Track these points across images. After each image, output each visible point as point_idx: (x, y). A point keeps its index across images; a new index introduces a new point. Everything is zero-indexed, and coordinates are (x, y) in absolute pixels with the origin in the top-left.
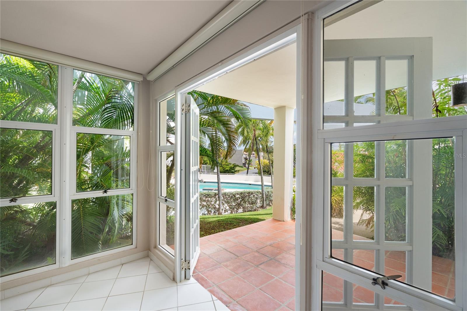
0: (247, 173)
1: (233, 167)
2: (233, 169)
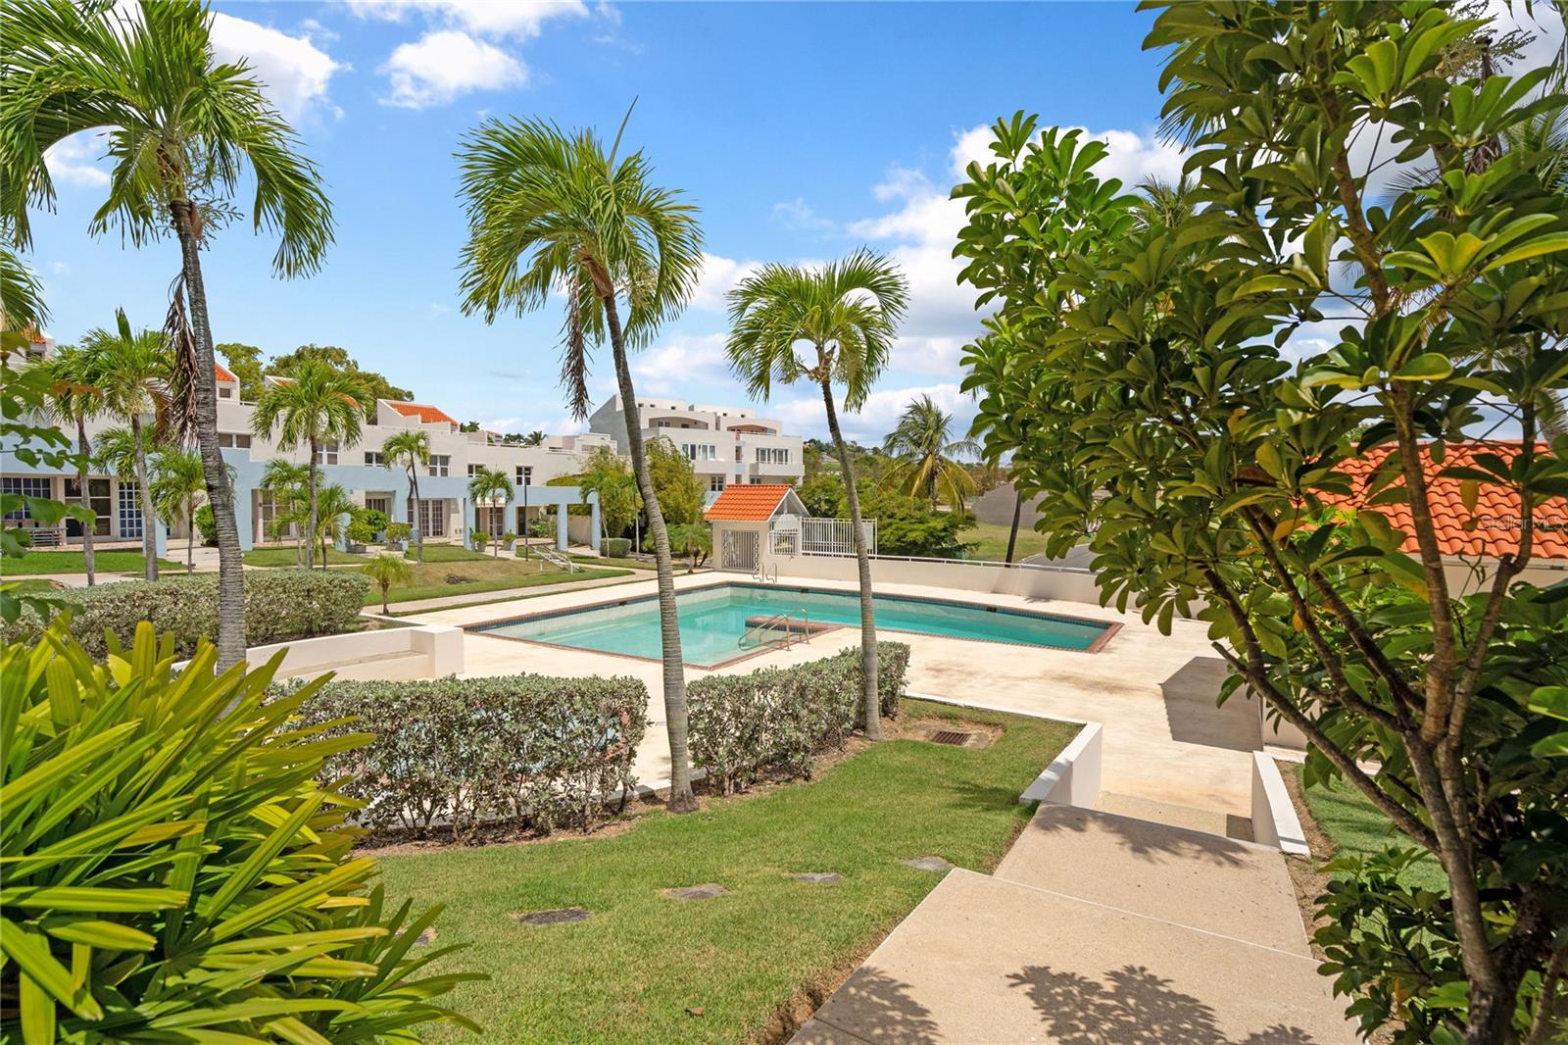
0: (1009, 559)
2: (944, 539)
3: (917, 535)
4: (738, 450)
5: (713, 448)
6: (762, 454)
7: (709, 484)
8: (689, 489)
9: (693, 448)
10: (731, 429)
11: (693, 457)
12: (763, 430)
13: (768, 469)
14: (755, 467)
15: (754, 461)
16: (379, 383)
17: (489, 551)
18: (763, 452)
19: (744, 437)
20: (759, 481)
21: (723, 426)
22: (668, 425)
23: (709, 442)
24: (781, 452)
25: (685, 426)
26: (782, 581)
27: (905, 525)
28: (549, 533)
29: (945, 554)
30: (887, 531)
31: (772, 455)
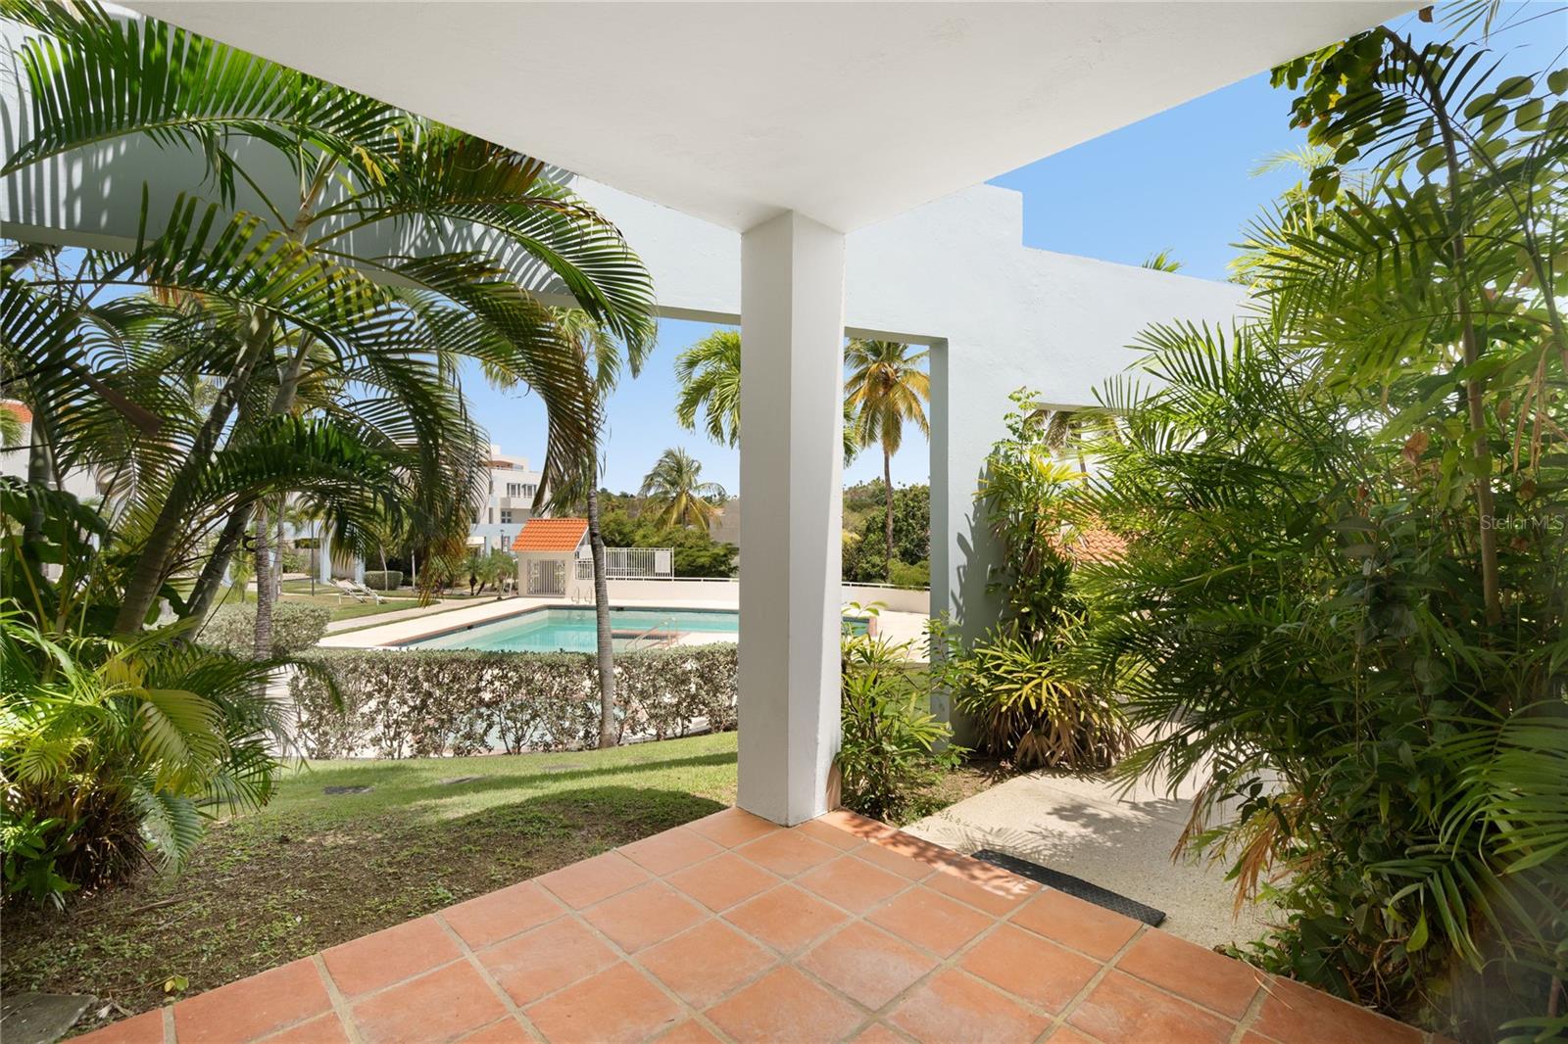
1: (722, 554)
3: (704, 560)
4: (490, 484)
6: (512, 489)
12: (510, 466)
13: (520, 502)
14: (506, 501)
15: (505, 495)
18: (513, 487)
19: (495, 472)
20: (509, 514)
24: (530, 487)
27: (694, 552)
28: (307, 567)
29: (725, 575)
30: (681, 557)
31: (522, 489)
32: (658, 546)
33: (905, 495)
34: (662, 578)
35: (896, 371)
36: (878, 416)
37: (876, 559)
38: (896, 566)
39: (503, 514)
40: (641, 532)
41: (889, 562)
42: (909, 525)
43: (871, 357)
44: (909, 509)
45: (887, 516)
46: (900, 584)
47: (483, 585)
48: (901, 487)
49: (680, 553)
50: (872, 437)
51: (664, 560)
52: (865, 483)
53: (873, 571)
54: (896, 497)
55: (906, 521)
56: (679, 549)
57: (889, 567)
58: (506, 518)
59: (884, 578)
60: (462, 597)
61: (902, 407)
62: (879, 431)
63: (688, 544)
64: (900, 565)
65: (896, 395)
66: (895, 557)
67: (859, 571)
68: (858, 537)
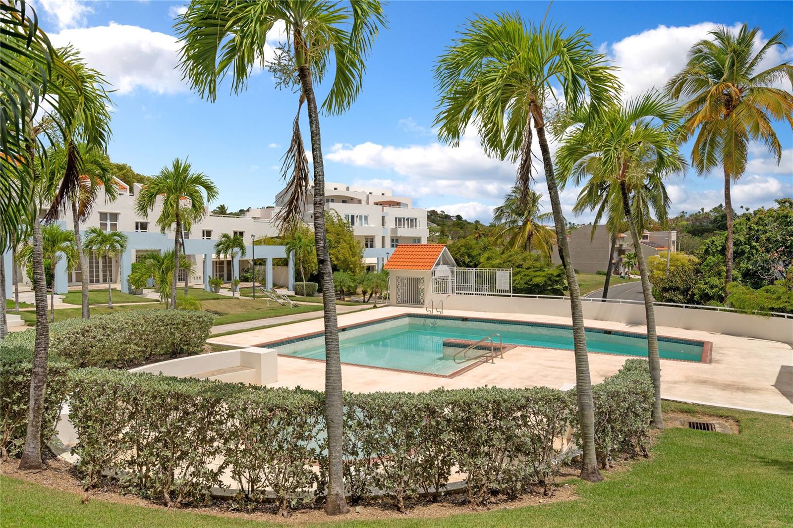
0: (605, 296)
1: (555, 274)
2: (557, 282)
3: (539, 280)
4: (383, 218)
5: (366, 217)
6: (399, 221)
7: (363, 243)
8: (351, 247)
9: (353, 217)
10: (376, 204)
11: (353, 223)
12: (398, 204)
13: (404, 232)
14: (394, 231)
15: (394, 226)
16: (127, 171)
17: (223, 292)
18: (400, 220)
19: (387, 209)
20: (397, 241)
21: (371, 202)
22: (333, 201)
23: (363, 214)
24: (412, 220)
25: (344, 202)
26: (446, 313)
27: (531, 272)
28: (260, 279)
29: (558, 293)
30: (519, 277)
31: (406, 222)
32: (499, 266)
33: (748, 219)
34: (502, 294)
35: (741, 91)
36: (718, 139)
37: (715, 281)
38: (738, 290)
39: (392, 240)
40: (486, 255)
41: (728, 286)
42: (752, 247)
43: (711, 80)
44: (753, 233)
45: (727, 239)
46: (740, 308)
47: (371, 295)
48: (744, 211)
49: (518, 273)
50: (712, 161)
51: (503, 278)
52: (707, 210)
53: (711, 292)
54: (738, 221)
55: (749, 244)
56: (518, 270)
57: (728, 290)
58: (395, 243)
59: (721, 299)
60: (357, 303)
61: (747, 126)
62: (719, 155)
63: (525, 266)
64: (742, 288)
65: (740, 115)
66: (735, 279)
67: (696, 291)
68: (697, 260)
